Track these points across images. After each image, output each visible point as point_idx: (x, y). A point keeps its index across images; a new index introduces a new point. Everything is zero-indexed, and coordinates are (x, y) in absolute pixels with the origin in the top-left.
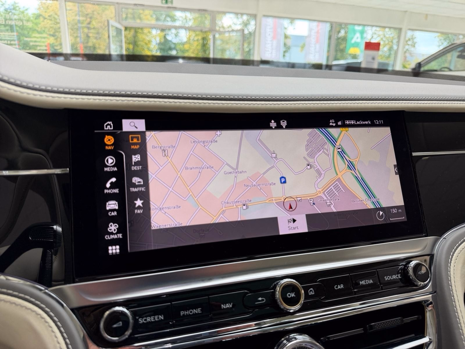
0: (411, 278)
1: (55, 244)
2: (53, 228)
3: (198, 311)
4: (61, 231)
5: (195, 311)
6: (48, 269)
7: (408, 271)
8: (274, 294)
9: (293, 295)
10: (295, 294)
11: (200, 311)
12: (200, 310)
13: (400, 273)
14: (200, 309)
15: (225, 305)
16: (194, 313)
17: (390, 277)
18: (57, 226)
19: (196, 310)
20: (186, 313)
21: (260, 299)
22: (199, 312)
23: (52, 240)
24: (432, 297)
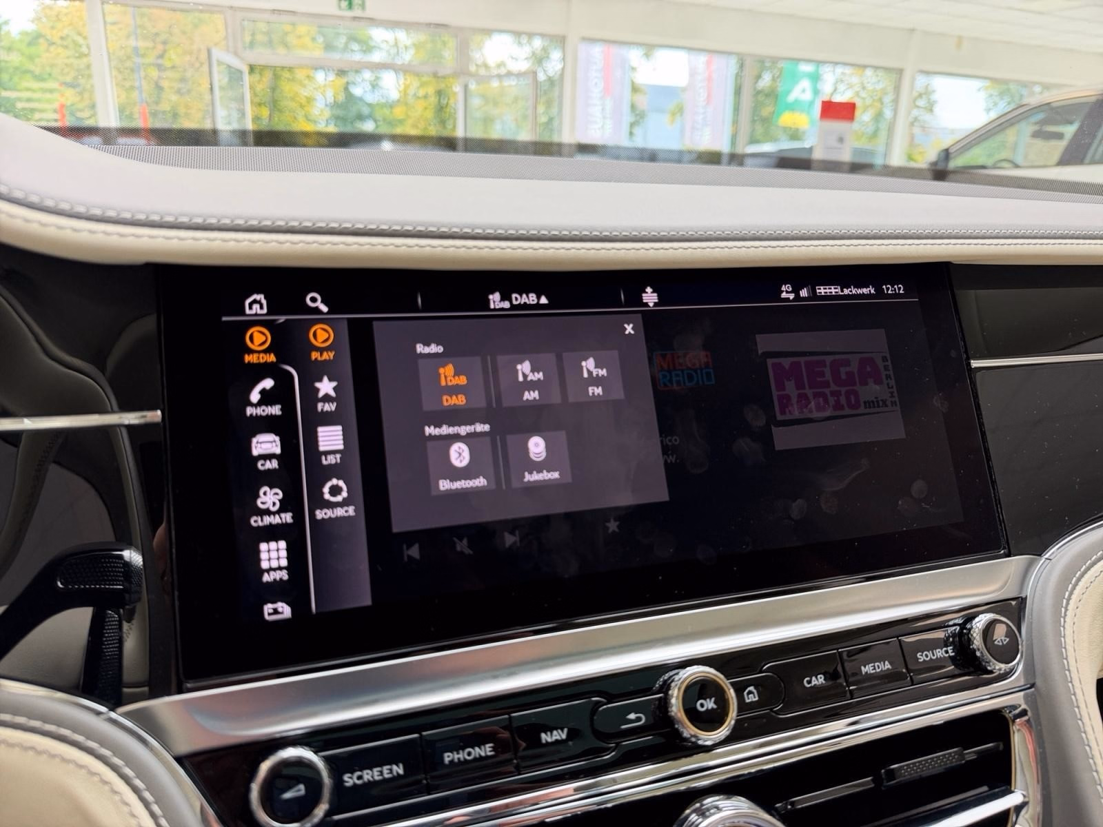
0: (978, 654)
1: (127, 596)
2: (121, 557)
3: (487, 750)
4: (142, 563)
5: (478, 752)
6: (109, 655)
7: (970, 639)
8: (664, 704)
9: (710, 704)
10: (715, 703)
11: (491, 751)
12: (491, 749)
13: (953, 643)
14: (491, 745)
15: (549, 733)
16: (478, 756)
17: (930, 654)
18: (132, 551)
19: (480, 748)
20: (456, 756)
21: (632, 716)
22: (489, 754)
23: (121, 587)
24: (1026, 697)
